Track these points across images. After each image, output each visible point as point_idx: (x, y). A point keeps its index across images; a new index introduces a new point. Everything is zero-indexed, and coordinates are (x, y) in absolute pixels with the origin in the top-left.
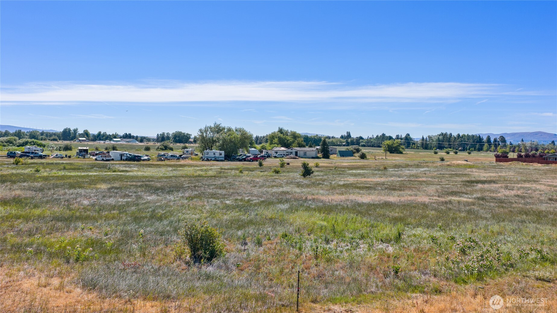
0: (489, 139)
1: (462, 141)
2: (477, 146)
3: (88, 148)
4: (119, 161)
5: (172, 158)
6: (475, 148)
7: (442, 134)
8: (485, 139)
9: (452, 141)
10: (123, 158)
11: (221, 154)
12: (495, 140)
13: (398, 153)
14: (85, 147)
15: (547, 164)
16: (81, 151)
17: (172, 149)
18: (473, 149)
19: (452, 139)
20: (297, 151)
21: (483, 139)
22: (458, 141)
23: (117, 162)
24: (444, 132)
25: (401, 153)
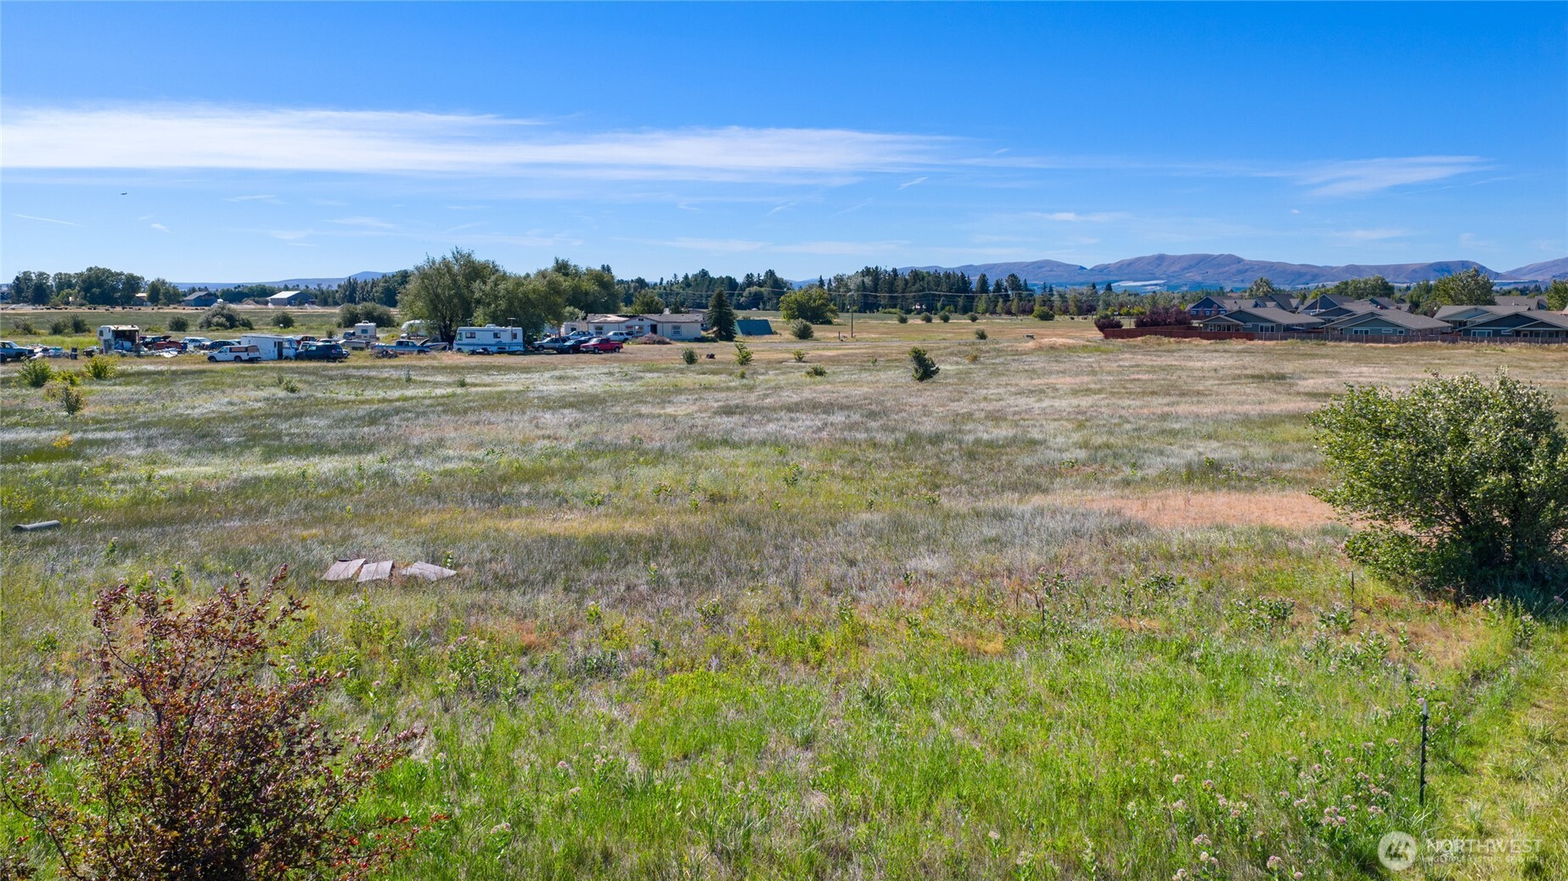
0: (984, 282)
1: (924, 290)
2: (961, 302)
3: (137, 328)
4: (273, 360)
5: (400, 350)
6: (956, 307)
7: (868, 269)
8: (975, 280)
9: (900, 289)
10: (285, 352)
11: (515, 336)
12: (998, 286)
13: (822, 323)
14: (126, 324)
15: (1220, 339)
16: (118, 335)
17: (248, 325)
18: (952, 308)
19: (900, 284)
20: (654, 323)
21: (970, 283)
22: (914, 288)
23: (271, 364)
24: (872, 266)
25: (830, 323)
